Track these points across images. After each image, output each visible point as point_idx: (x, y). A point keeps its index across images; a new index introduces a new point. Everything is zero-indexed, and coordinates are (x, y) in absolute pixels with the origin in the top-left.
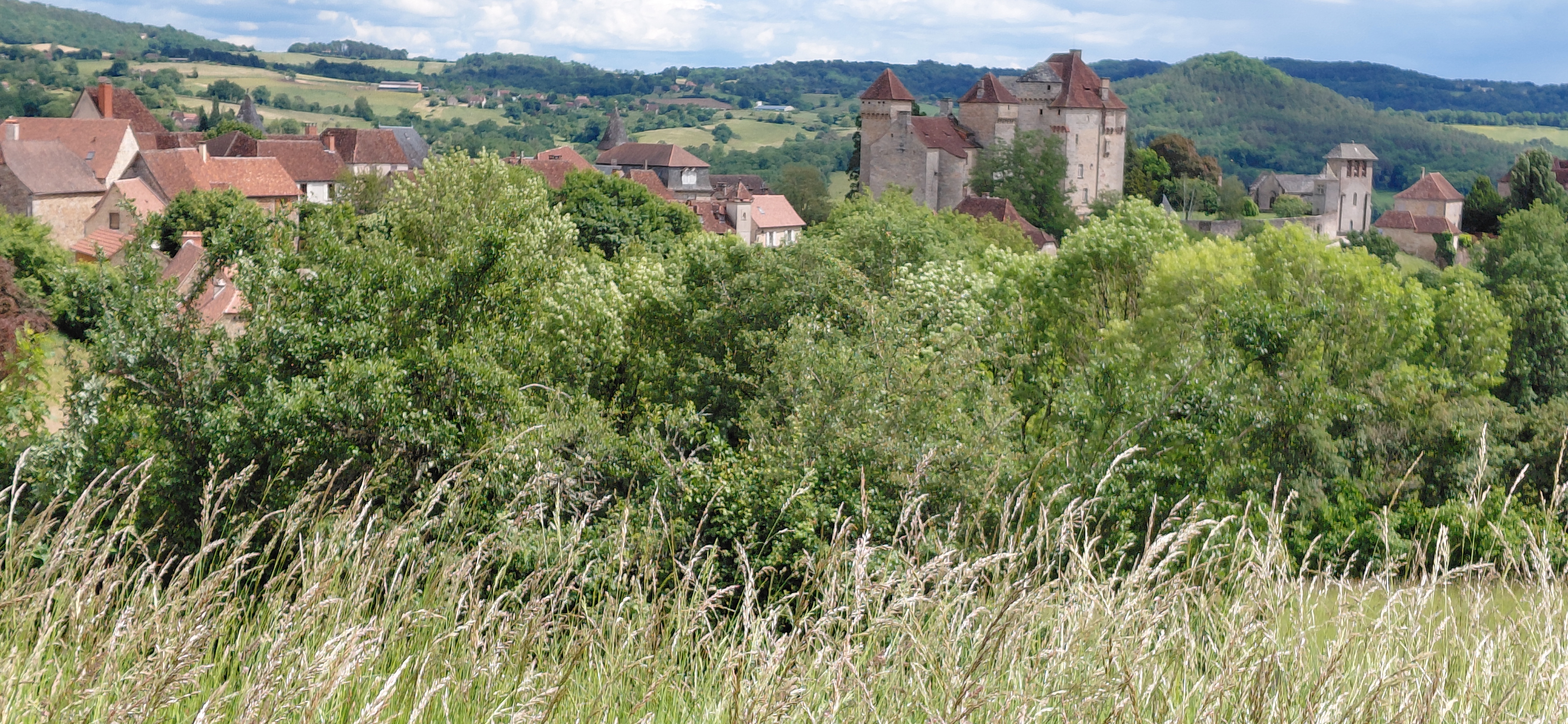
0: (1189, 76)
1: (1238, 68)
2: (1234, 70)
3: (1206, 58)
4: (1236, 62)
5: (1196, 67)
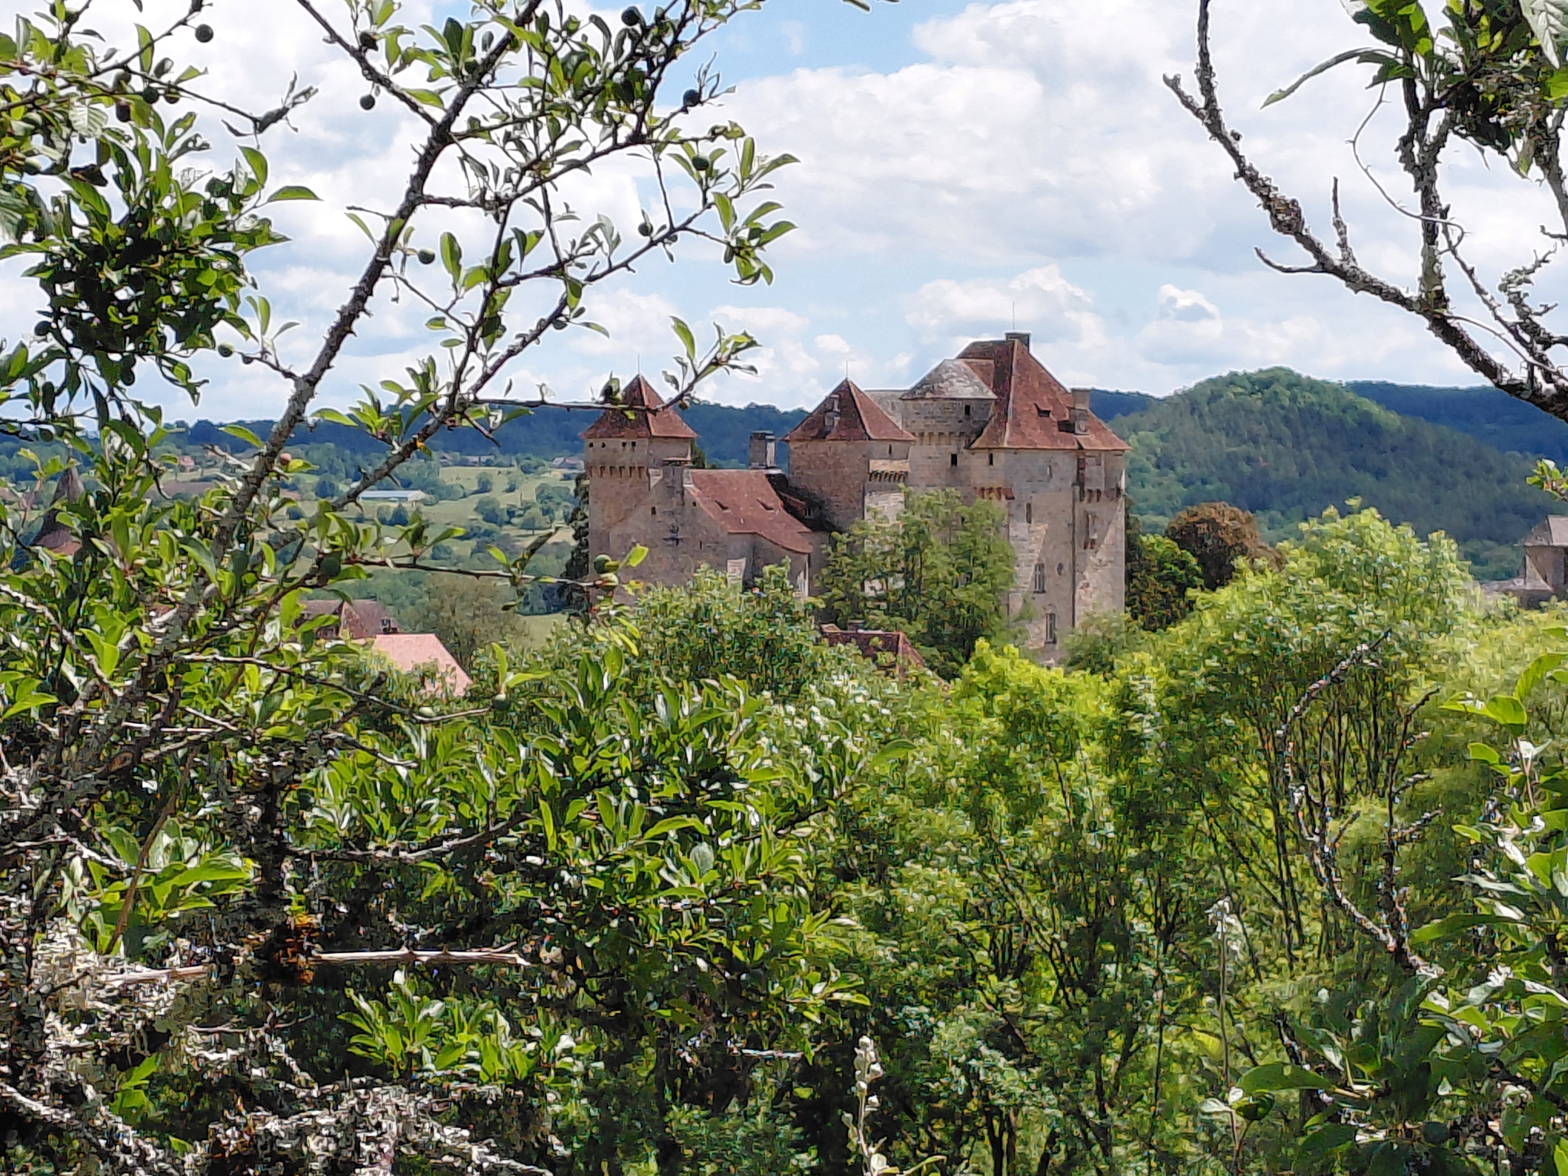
0: (1201, 416)
1: (1293, 399)
2: (1287, 403)
3: (1232, 380)
4: (1290, 387)
5: (1214, 397)
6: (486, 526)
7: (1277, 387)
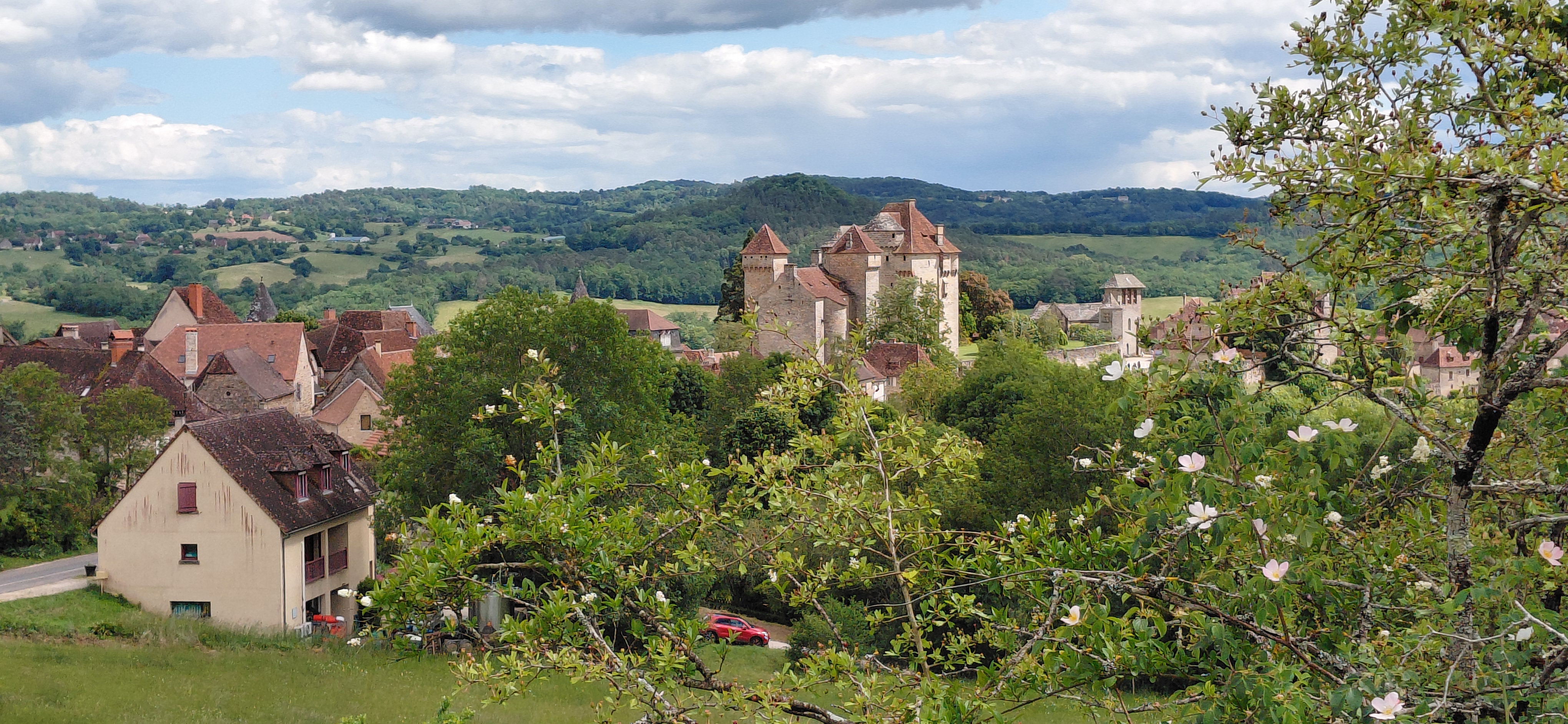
1: (806, 189)
2: (803, 190)
4: (803, 183)
5: (767, 189)
6: (404, 255)
7: (799, 183)
